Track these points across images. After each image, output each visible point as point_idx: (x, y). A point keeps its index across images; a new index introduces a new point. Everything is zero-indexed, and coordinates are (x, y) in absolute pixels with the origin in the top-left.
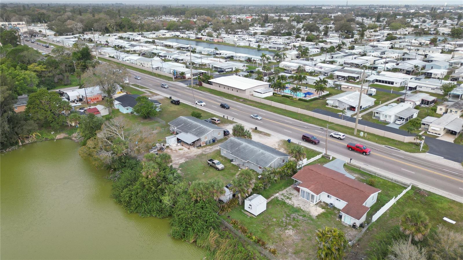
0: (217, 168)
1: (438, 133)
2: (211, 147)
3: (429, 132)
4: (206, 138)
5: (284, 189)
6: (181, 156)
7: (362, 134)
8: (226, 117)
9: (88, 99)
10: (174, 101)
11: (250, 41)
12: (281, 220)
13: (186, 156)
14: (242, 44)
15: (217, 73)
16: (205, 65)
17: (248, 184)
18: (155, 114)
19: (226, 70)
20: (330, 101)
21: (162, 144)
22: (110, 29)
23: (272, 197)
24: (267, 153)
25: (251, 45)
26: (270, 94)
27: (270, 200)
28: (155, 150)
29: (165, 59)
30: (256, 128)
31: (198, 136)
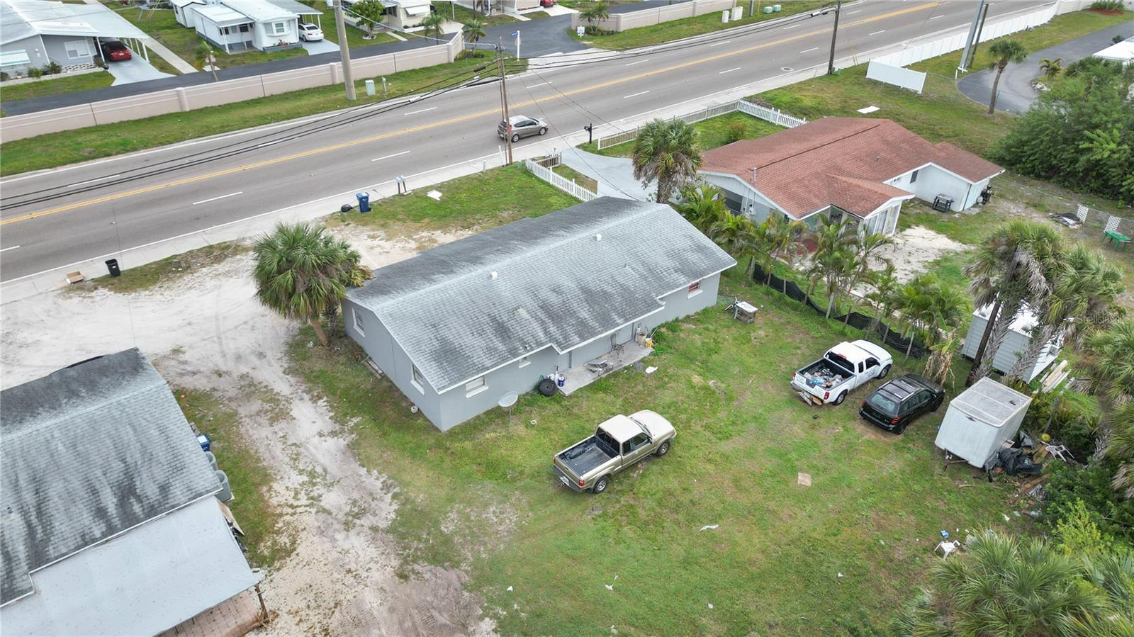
3: (406, 27)
7: (371, 88)
30: (112, 263)
31: (175, 503)
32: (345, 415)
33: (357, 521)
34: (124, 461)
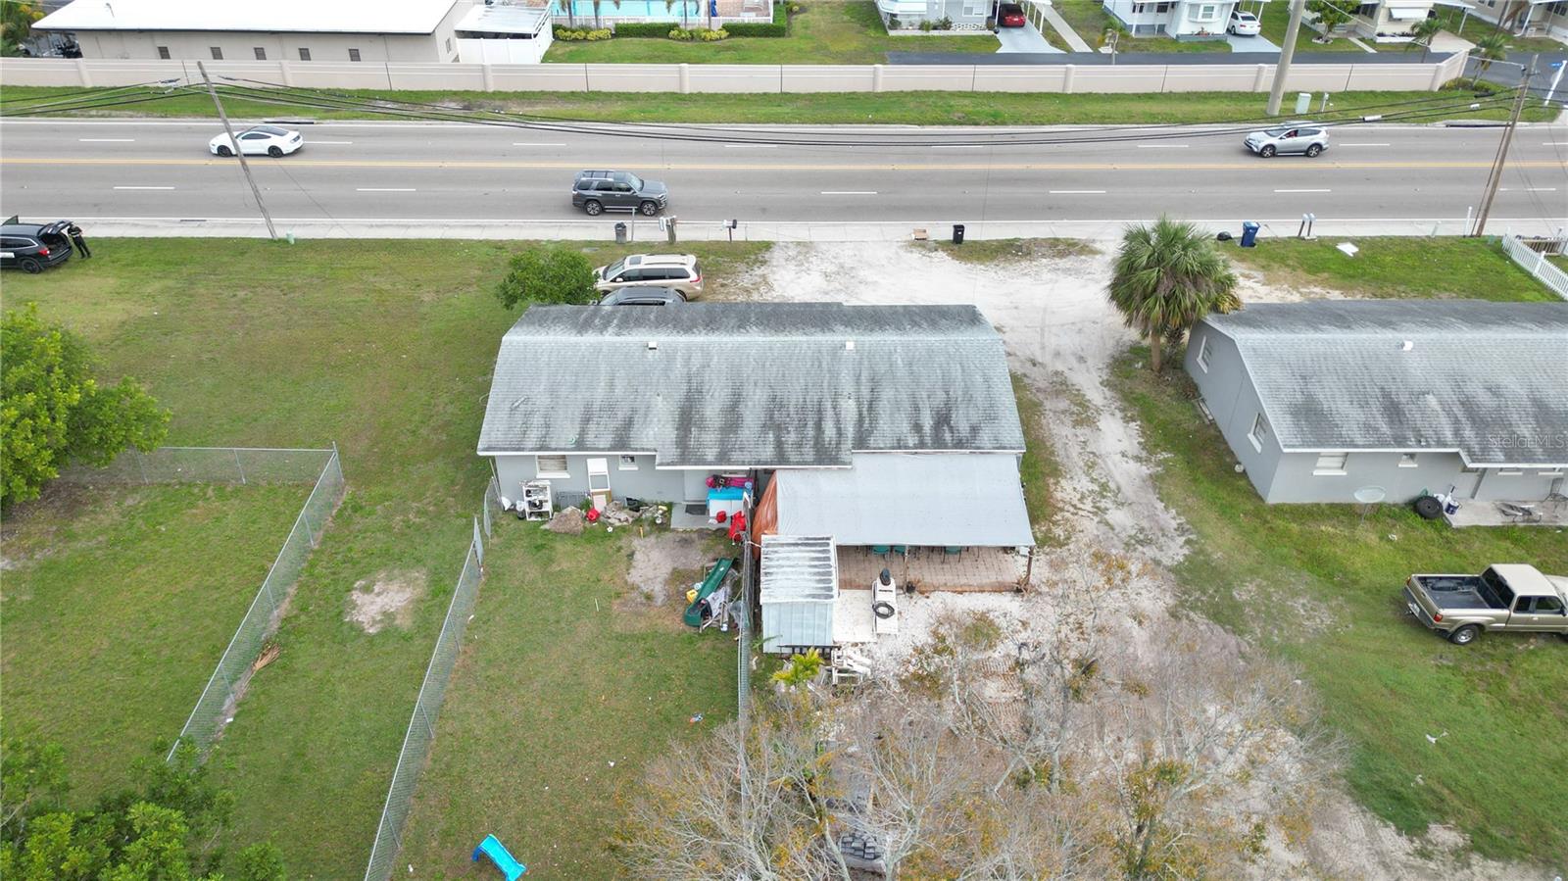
7: (1303, 105)
20: (908, 3)
26: (548, 35)
30: (959, 230)
31: (982, 445)
32: (1157, 446)
33: (1140, 548)
34: (947, 393)
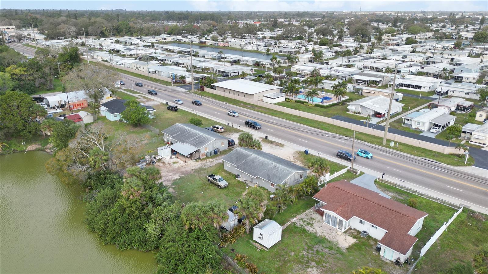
0: (218, 186)
1: (482, 142)
2: (212, 160)
3: (471, 141)
4: (206, 149)
5: (304, 211)
6: (175, 171)
7: (392, 144)
8: (231, 125)
9: (71, 105)
10: (171, 107)
11: (258, 45)
12: (300, 254)
13: (182, 170)
14: (249, 48)
15: (222, 78)
16: (209, 69)
17: (259, 207)
18: (148, 121)
19: (232, 75)
20: (352, 107)
21: (153, 156)
22: (106, 33)
23: (289, 223)
24: (281, 167)
25: (259, 50)
26: (282, 99)
27: (286, 226)
28: (144, 164)
29: (163, 62)
